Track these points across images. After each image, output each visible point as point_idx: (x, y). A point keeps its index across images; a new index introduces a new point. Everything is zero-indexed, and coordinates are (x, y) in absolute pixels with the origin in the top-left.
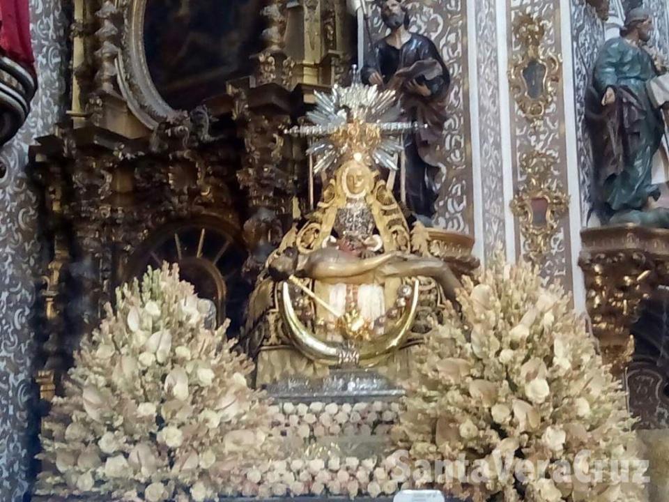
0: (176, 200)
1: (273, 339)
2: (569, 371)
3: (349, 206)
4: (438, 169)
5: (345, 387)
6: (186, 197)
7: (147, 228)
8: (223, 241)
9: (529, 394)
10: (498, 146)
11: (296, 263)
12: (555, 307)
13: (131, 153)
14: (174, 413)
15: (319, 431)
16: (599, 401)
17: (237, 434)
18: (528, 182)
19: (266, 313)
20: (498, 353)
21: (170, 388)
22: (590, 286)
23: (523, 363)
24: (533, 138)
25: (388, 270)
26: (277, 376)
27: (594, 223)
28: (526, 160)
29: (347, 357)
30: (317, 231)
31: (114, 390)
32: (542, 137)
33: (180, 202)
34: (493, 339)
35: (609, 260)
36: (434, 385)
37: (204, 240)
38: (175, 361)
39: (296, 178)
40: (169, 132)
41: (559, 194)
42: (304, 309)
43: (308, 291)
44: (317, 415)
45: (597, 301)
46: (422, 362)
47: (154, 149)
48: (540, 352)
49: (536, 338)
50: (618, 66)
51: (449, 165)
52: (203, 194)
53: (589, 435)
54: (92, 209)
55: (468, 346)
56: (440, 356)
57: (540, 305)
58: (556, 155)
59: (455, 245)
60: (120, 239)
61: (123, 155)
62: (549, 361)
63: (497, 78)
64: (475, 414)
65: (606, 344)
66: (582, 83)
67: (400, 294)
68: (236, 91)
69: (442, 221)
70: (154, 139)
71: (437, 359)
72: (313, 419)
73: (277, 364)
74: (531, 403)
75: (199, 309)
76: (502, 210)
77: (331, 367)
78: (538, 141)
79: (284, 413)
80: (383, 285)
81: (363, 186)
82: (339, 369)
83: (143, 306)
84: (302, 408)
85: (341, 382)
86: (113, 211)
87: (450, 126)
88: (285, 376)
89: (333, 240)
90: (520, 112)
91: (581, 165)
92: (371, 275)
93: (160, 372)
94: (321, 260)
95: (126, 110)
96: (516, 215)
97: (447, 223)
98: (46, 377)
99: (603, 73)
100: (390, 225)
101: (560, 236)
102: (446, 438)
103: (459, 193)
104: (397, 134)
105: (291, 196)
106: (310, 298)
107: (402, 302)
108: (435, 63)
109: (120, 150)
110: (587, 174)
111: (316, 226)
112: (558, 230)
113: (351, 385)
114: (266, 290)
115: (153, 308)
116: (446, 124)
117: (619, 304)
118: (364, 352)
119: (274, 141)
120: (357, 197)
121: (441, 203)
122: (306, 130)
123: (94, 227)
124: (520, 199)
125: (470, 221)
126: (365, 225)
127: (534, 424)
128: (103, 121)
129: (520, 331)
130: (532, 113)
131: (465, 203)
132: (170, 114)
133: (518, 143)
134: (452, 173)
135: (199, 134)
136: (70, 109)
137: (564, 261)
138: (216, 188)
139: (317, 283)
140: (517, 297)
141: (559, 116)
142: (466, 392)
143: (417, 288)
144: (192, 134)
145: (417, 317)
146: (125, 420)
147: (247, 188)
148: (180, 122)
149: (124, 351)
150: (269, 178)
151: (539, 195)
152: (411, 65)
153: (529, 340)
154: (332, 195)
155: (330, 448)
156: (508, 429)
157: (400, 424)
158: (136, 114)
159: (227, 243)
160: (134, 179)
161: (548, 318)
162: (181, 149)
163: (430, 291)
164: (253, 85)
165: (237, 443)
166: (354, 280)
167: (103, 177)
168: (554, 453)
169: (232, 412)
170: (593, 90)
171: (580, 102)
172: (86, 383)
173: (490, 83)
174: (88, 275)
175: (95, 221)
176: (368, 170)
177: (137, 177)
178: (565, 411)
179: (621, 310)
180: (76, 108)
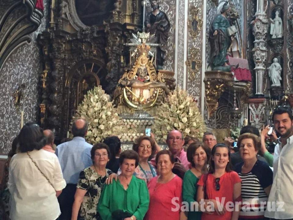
0: (85, 54)
1: (121, 103)
2: (192, 116)
3: (141, 67)
4: (165, 52)
5: (139, 116)
6: (88, 53)
7: (75, 61)
8: (99, 67)
9: (183, 121)
10: (183, 45)
11: (127, 83)
12: (190, 101)
13: (71, 38)
14: (102, 122)
15: (132, 127)
16: (199, 123)
17: (116, 127)
18: (191, 56)
19: (119, 96)
20: (176, 111)
21: (102, 116)
22: (206, 88)
23: (182, 113)
24: (193, 43)
25: (151, 86)
26: (122, 112)
27: (209, 69)
28: (191, 50)
29: (139, 108)
30: (132, 74)
31: (88, 116)
32: (196, 43)
33: (86, 54)
34: (176, 108)
35: (212, 81)
36: (162, 118)
37: (93, 67)
38: (103, 110)
39: (122, 50)
40: (84, 33)
41: (199, 61)
42: (129, 95)
43: (130, 91)
44: (132, 123)
45: (208, 92)
46: (159, 112)
47: (79, 37)
48: (186, 111)
49: (185, 108)
50: (219, 23)
51: (168, 51)
52: (94, 53)
53: (196, 130)
54: (59, 55)
55: (170, 109)
56: (163, 111)
57: (187, 101)
58: (199, 49)
59: (169, 75)
60: (67, 64)
61: (69, 38)
62: (188, 113)
63: (184, 25)
64: (170, 125)
65: (210, 104)
66: (209, 27)
67: (154, 92)
68: (106, 23)
69: (165, 67)
70: (78, 34)
71: (162, 112)
72: (130, 123)
73: (122, 109)
74: (183, 123)
75: (107, 97)
76: (183, 64)
77: (135, 111)
78: (195, 44)
79: (123, 122)
80: (149, 90)
81: (145, 62)
82: (137, 111)
83: (94, 96)
84: (128, 121)
85: (138, 114)
86: (65, 56)
87: (169, 39)
88: (123, 112)
89: (137, 77)
90: (190, 35)
91: (206, 52)
92: (146, 87)
93: (99, 112)
94: (134, 82)
95: (69, 23)
96: (187, 66)
97: (167, 68)
98: (43, 106)
99: (214, 25)
100: (152, 73)
101: (199, 73)
102: (164, 130)
103: (171, 59)
104: (154, 47)
105: (121, 55)
106: (131, 92)
107: (154, 95)
108: (166, 21)
109: (68, 37)
110: (208, 55)
111: (132, 72)
112: (198, 71)
113: (140, 115)
114: (119, 90)
115: (96, 97)
116: (168, 39)
117: (214, 93)
118: (144, 107)
119: (117, 39)
120: (143, 65)
121: (166, 62)
122: (130, 44)
123: (59, 60)
124: (189, 61)
125: (174, 68)
126: (145, 73)
127: (183, 127)
128: (62, 27)
129: (182, 106)
130: (194, 36)
131: (172, 62)
132: (84, 27)
133: (189, 44)
134: (169, 53)
135: (93, 34)
136: (51, 21)
137: (200, 80)
138: (97, 51)
139: (132, 89)
140: (182, 98)
141: (201, 37)
142: (169, 120)
143: (158, 91)
144: (91, 34)
145: (158, 99)
146: (91, 123)
147: (108, 53)
148: (87, 30)
149: (90, 107)
150: (115, 51)
151: (194, 60)
152: (159, 21)
153: (184, 108)
154: (137, 64)
155: (134, 131)
156: (178, 128)
157: (153, 126)
158: (73, 25)
159: (101, 68)
160: (71, 46)
161: (188, 104)
162: (87, 38)
163: (161, 92)
164: (111, 22)
165: (116, 129)
166: (142, 88)
167: (62, 45)
168: (187, 134)
169: (115, 122)
170: (211, 29)
171: (208, 33)
172: (82, 114)
173: (182, 26)
174: (57, 75)
175: (60, 58)
176: (146, 58)
177: (73, 46)
178: (191, 125)
179: (215, 95)
180: (52, 21)
